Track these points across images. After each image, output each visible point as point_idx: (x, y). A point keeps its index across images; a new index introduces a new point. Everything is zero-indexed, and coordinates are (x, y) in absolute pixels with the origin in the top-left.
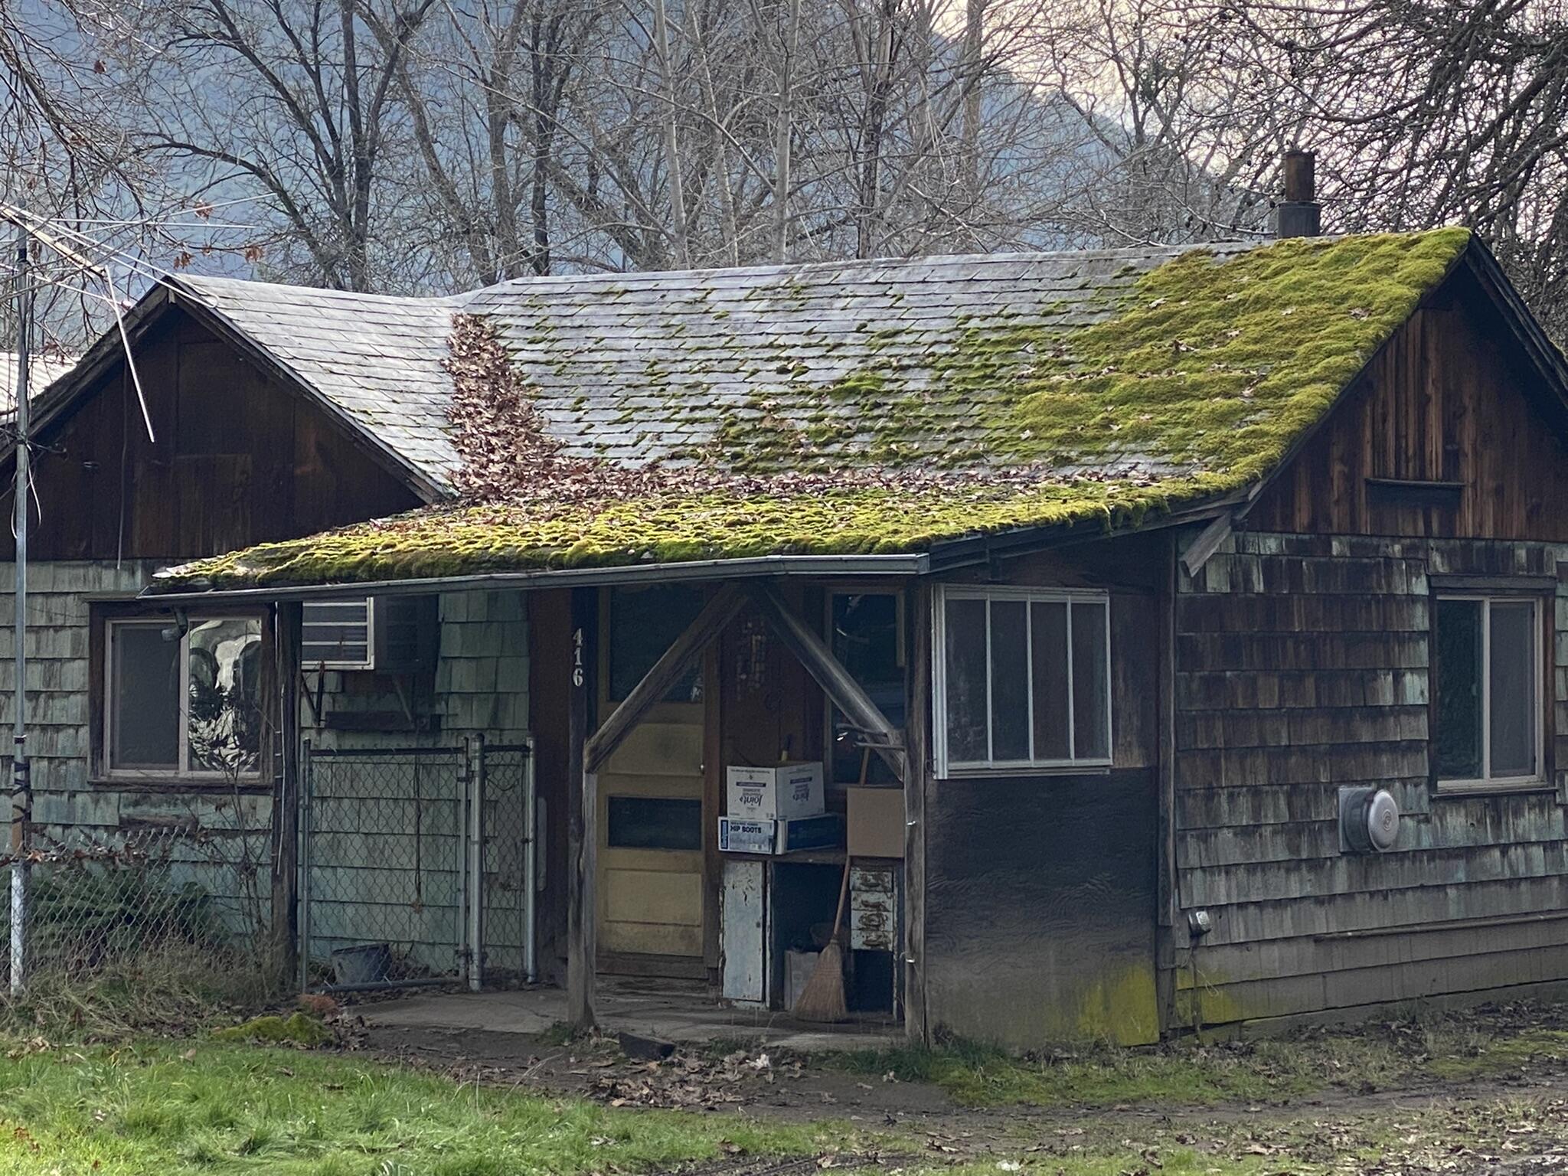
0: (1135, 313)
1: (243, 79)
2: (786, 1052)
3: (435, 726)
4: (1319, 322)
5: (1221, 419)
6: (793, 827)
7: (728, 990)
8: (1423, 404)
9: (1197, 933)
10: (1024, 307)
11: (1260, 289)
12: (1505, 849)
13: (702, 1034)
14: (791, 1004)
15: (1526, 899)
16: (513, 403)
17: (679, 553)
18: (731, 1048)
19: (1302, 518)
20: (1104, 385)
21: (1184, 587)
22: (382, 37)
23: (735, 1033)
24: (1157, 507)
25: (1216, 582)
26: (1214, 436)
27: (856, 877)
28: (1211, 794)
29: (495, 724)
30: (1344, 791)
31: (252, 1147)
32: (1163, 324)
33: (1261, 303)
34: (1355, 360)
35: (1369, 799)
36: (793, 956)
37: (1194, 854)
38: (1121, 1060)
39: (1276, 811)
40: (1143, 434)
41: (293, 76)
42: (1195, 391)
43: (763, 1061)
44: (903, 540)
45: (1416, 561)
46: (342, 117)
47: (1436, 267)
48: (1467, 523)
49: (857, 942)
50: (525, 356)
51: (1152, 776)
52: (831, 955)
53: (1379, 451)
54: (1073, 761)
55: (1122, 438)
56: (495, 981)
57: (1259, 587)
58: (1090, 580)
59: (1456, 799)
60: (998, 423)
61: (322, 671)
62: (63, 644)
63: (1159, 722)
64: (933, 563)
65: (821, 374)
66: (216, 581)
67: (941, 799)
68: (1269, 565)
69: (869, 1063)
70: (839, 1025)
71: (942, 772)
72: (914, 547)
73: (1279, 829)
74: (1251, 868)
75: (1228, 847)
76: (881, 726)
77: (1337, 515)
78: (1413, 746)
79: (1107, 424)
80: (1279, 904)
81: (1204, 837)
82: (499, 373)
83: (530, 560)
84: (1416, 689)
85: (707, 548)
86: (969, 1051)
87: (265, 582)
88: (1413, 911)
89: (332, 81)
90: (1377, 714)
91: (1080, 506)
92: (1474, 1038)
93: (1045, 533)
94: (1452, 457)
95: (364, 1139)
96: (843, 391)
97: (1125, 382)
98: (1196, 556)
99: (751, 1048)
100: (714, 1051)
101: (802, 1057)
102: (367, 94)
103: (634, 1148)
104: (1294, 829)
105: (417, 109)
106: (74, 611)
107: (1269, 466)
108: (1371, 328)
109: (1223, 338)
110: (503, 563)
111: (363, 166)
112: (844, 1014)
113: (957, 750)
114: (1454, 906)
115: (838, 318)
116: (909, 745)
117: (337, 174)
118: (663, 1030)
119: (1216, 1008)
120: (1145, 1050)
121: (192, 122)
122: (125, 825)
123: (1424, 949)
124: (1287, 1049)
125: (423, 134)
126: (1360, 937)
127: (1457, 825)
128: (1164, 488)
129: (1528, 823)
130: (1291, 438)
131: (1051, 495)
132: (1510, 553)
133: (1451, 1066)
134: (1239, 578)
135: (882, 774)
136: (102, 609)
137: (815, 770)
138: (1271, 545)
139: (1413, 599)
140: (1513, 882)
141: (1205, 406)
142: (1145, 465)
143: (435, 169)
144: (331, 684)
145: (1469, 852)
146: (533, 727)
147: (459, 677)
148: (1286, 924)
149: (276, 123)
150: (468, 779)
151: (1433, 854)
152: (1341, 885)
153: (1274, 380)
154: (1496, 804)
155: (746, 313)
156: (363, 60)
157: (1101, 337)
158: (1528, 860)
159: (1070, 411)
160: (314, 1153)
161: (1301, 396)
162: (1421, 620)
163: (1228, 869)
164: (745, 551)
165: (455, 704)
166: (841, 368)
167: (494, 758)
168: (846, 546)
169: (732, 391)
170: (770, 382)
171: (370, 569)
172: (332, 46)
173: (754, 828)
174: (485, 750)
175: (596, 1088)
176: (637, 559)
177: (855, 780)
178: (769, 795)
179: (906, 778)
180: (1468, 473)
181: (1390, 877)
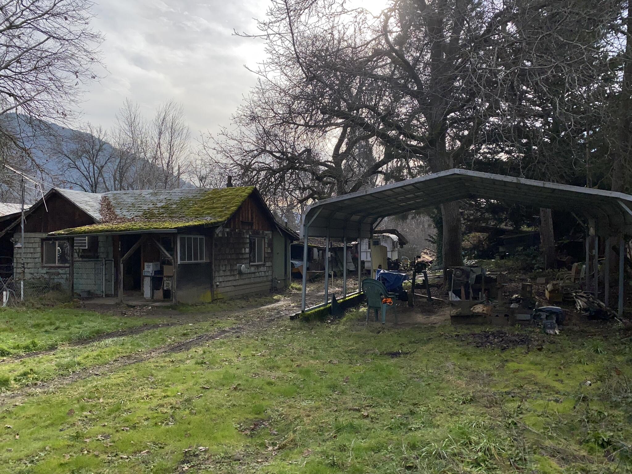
0: (207, 197)
1: (79, 174)
2: (154, 306)
3: (98, 257)
4: (234, 198)
5: (220, 212)
6: (155, 271)
7: (145, 296)
8: (248, 211)
9: (217, 286)
10: (190, 196)
11: (225, 194)
12: (259, 272)
13: (140, 303)
14: (155, 298)
15: (261, 279)
16: (111, 209)
17: (136, 229)
18: (145, 306)
19: (232, 226)
20: (203, 207)
21: (216, 236)
22: (98, 169)
23: (145, 303)
24: (212, 223)
25: (220, 235)
26: (220, 214)
27: (165, 279)
28: (219, 266)
29: (107, 256)
30: (238, 265)
31: (56, 329)
32: (211, 198)
33: (226, 196)
34: (240, 204)
35: (241, 266)
36: (155, 291)
37: (217, 274)
38: (206, 305)
39: (228, 268)
40: (209, 214)
41: (86, 173)
42: (216, 208)
43: (150, 308)
44: (173, 227)
45: (247, 232)
46: (93, 179)
47: (251, 191)
48: (254, 227)
49: (165, 289)
50: (113, 202)
51: (211, 263)
52: (161, 291)
53: (242, 217)
54: (199, 261)
55: (206, 214)
56: (107, 296)
57: (226, 236)
58: (201, 235)
59: (252, 266)
60: (187, 212)
61: (79, 249)
62: (36, 245)
63: (212, 255)
64: (178, 231)
65: (159, 205)
66: (59, 234)
67: (179, 267)
68: (227, 233)
69: (168, 307)
70: (163, 301)
71: (179, 263)
72: (175, 228)
73: (229, 270)
74: (225, 276)
75: (222, 273)
76: (169, 256)
77: (237, 226)
78: (247, 258)
79: (203, 212)
80: (229, 281)
81: (218, 272)
82: (108, 204)
83: (111, 231)
84: (247, 250)
85: (141, 229)
86: (183, 305)
87: (67, 234)
88: (247, 281)
89: (91, 174)
90: (242, 254)
91: (200, 223)
92: (256, 299)
93: (195, 227)
94: (252, 218)
95: (78, 326)
96: (162, 207)
97: (206, 206)
98: (217, 231)
99: (148, 306)
100: (142, 306)
101: (157, 307)
102: (96, 176)
103: (127, 325)
104: (231, 270)
105: (104, 179)
106: (38, 240)
107: (228, 218)
108: (242, 199)
109: (220, 200)
110: (107, 231)
111: (96, 186)
112: (163, 299)
113: (181, 259)
114: (252, 280)
115: (162, 197)
116: (174, 258)
117: (92, 186)
118: (134, 303)
119: (220, 296)
120: (210, 303)
121: (71, 179)
122: (47, 273)
123: (249, 286)
124: (230, 302)
125: (104, 181)
126: (240, 285)
127: (253, 269)
128: (213, 221)
129: (262, 269)
130: (231, 214)
131: (195, 222)
132: (259, 232)
133: (254, 303)
134: (223, 234)
135: (169, 263)
136: (43, 240)
137: (159, 263)
138: (228, 230)
139: (247, 238)
140: (260, 277)
141: (218, 210)
142: (209, 218)
143: (106, 186)
144: (81, 251)
145: (254, 273)
146: (114, 257)
147: (101, 249)
148: (229, 284)
149: (84, 180)
150: (103, 265)
151: (249, 273)
152: (237, 278)
153: (228, 206)
154: (258, 266)
155: (148, 196)
156: (96, 172)
157: (202, 200)
158: (262, 274)
159: (198, 210)
160: (68, 329)
161: (232, 208)
162: (248, 241)
163: (221, 276)
164: (147, 229)
165: (101, 254)
166: (162, 204)
167: (107, 262)
168: (163, 228)
169: (145, 207)
170: (151, 206)
171: (85, 232)
172: (91, 169)
173: (149, 272)
174: (105, 261)
175: (122, 314)
176: (129, 230)
177: (165, 264)
178: (151, 267)
179: (173, 264)
180: (254, 220)
181: (244, 277)
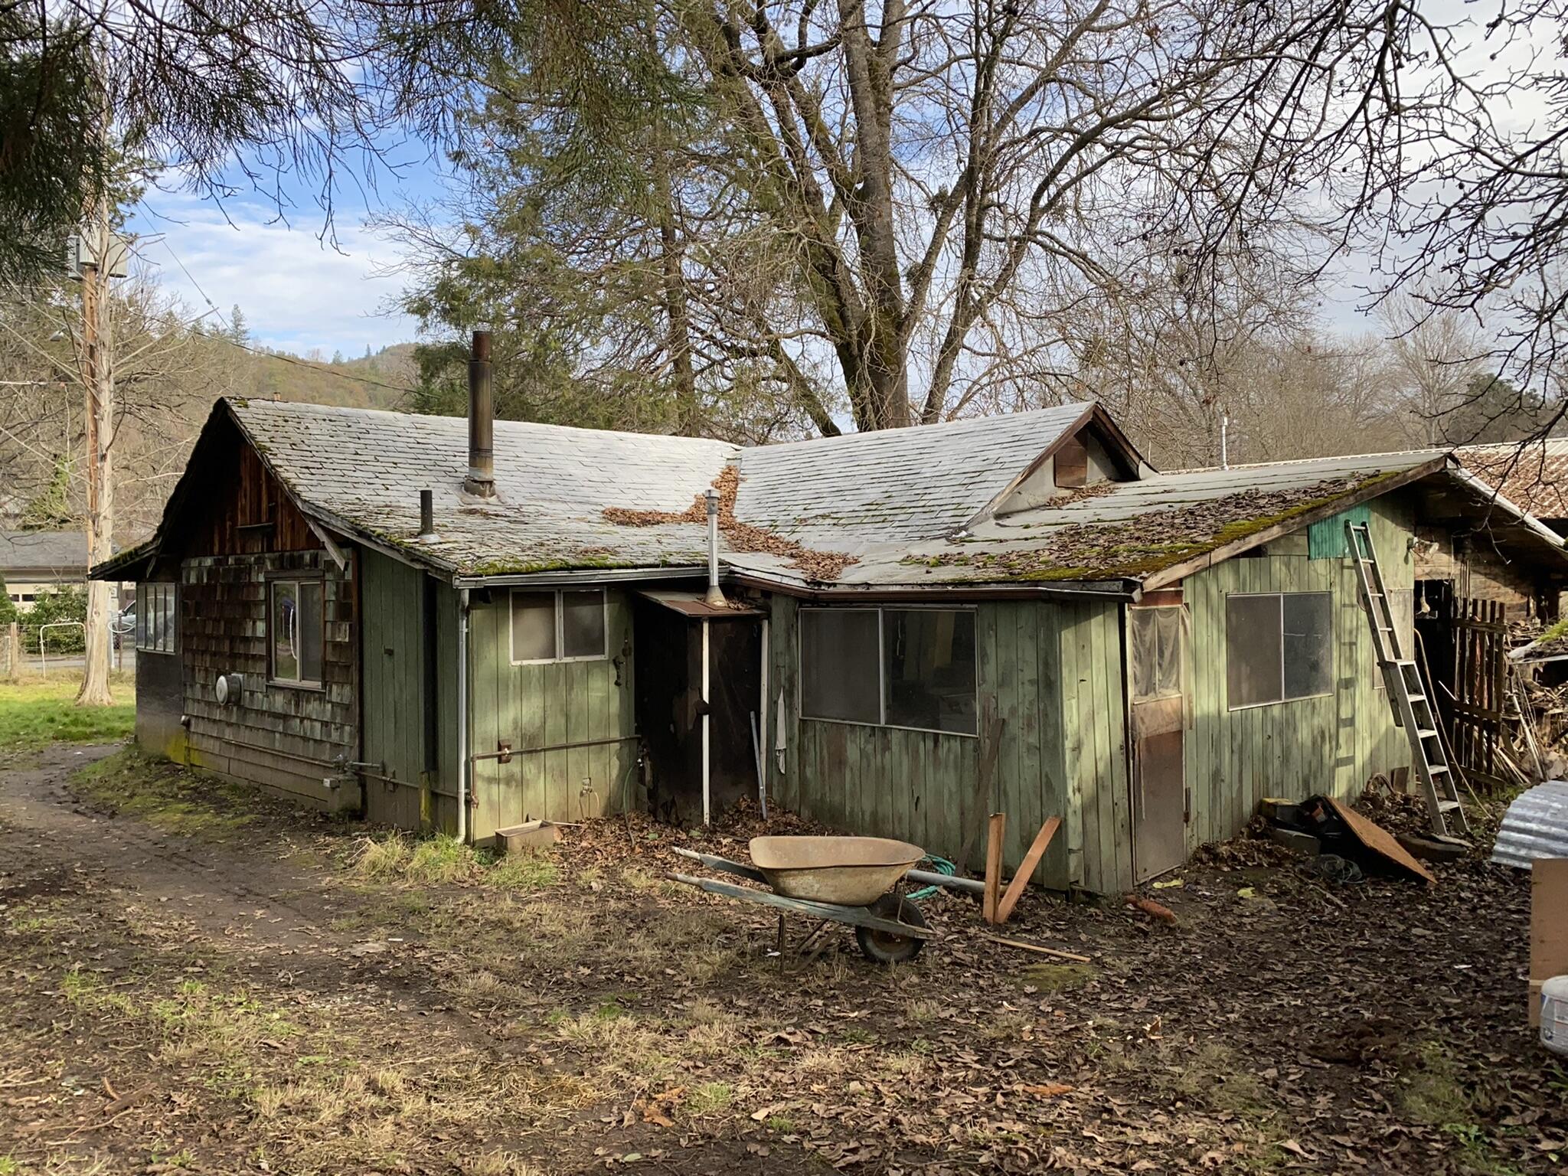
8: (260, 486)
12: (302, 720)
15: (312, 750)
19: (216, 549)
21: (184, 581)
28: (193, 669)
37: (188, 692)
45: (260, 565)
48: (279, 543)
53: (244, 514)
57: (206, 581)
68: (210, 570)
73: (213, 688)
74: (206, 703)
75: (198, 691)
77: (229, 546)
80: (214, 721)
81: (191, 685)
84: (261, 627)
88: (259, 740)
90: (247, 640)
94: (271, 511)
114: (279, 743)
119: (194, 758)
126: (241, 746)
127: (279, 702)
129: (312, 708)
132: (302, 557)
134: (199, 576)
138: (209, 562)
139: (259, 584)
140: (306, 739)
145: (285, 717)
148: (215, 731)
151: (270, 714)
154: (297, 694)
158: (312, 728)
162: (262, 594)
180: (278, 517)
